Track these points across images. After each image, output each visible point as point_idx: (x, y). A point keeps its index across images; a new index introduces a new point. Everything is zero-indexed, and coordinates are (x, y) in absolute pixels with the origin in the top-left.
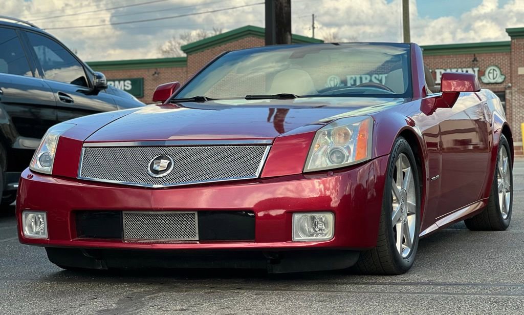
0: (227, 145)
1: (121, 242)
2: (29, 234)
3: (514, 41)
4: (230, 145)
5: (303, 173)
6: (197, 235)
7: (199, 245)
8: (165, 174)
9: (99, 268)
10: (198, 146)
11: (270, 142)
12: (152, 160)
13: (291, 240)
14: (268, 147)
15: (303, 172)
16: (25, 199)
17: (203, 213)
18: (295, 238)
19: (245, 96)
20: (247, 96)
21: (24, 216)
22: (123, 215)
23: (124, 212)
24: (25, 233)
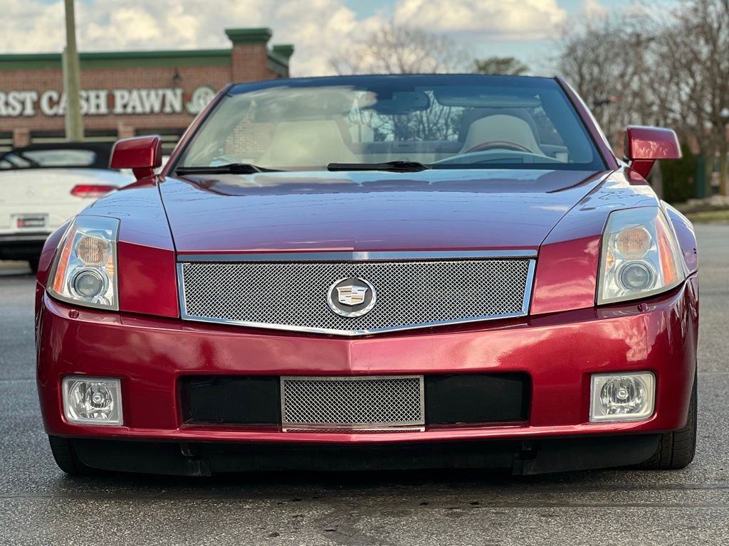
0: (462, 260)
1: (275, 430)
2: (76, 418)
3: (238, 49)
4: (467, 259)
5: (596, 307)
6: (423, 417)
7: (424, 435)
8: (363, 312)
9: (195, 474)
10: (413, 261)
11: (534, 253)
12: (333, 286)
13: (588, 421)
14: (533, 263)
15: (596, 304)
16: (59, 354)
17: (433, 378)
18: (594, 417)
19: (327, 165)
20: (330, 165)
21: (66, 386)
22: (282, 382)
23: (282, 380)
24: (69, 416)
